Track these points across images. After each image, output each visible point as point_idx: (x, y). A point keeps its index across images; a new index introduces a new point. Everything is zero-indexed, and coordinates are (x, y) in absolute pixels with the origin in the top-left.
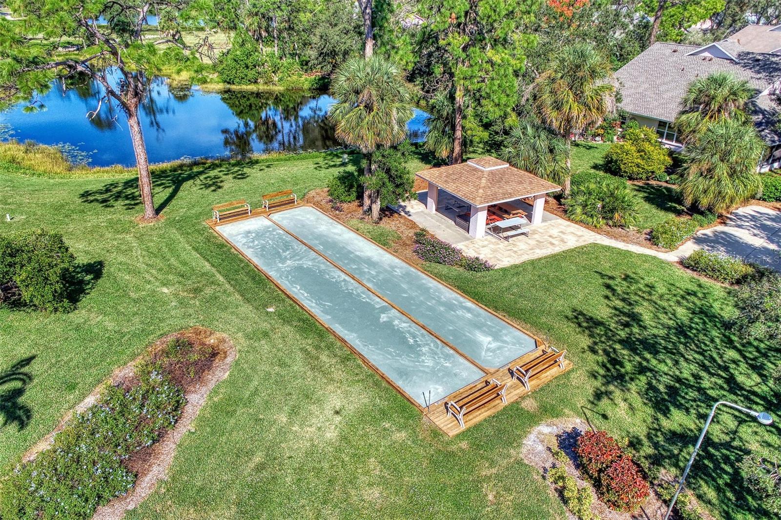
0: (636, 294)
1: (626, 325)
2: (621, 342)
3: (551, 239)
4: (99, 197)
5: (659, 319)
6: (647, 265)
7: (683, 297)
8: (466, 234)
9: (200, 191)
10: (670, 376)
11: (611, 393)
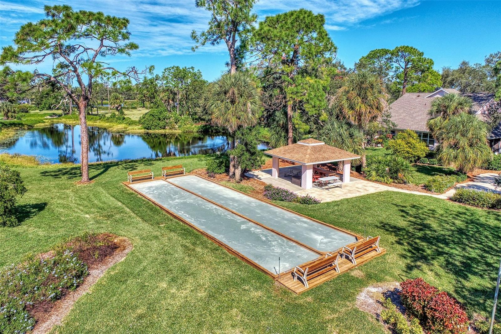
0: (423, 214)
1: (420, 230)
2: (419, 238)
3: (357, 189)
4: (53, 174)
5: (444, 226)
6: (427, 200)
7: (457, 215)
8: (300, 187)
9: (121, 171)
10: (461, 256)
11: (419, 266)
